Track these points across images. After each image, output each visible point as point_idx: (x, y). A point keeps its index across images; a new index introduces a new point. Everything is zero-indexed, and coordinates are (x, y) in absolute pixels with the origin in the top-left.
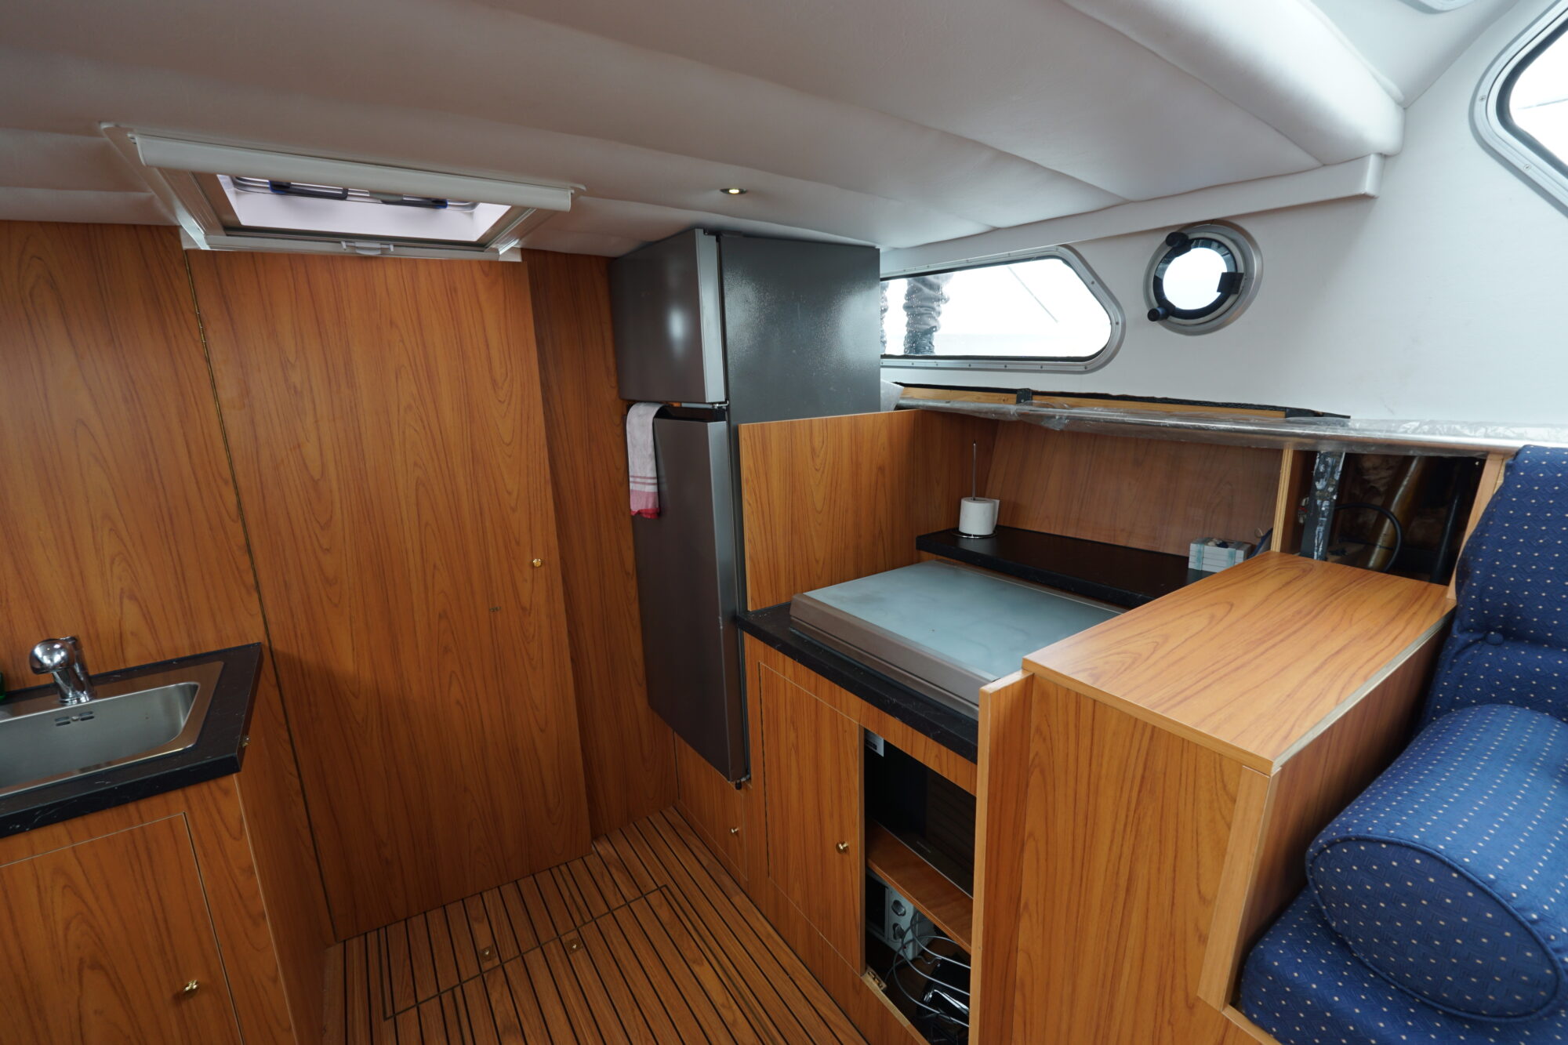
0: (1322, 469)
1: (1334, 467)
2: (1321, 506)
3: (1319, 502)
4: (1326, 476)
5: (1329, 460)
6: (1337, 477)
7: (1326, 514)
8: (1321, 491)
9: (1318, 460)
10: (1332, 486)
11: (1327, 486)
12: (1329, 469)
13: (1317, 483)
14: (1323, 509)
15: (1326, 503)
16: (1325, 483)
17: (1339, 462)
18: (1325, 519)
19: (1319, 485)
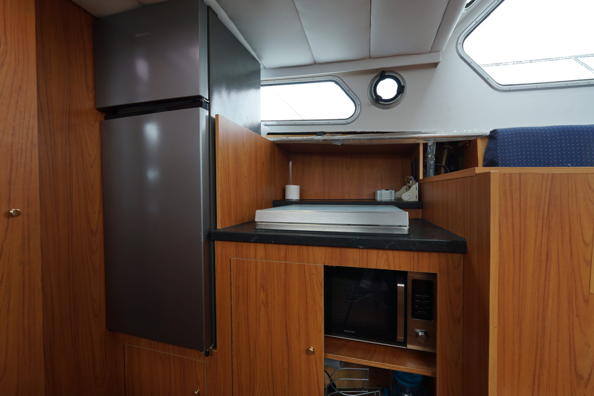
0: (430, 151)
1: (433, 150)
2: (431, 163)
3: (430, 162)
4: (431, 153)
5: (431, 147)
6: (434, 153)
7: (433, 165)
8: (430, 158)
9: (428, 148)
10: (433, 156)
11: (432, 156)
12: (432, 151)
13: (429, 156)
14: (432, 164)
15: (432, 162)
16: (431, 155)
17: (434, 148)
18: (432, 167)
19: (430, 156)
